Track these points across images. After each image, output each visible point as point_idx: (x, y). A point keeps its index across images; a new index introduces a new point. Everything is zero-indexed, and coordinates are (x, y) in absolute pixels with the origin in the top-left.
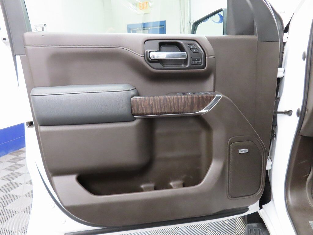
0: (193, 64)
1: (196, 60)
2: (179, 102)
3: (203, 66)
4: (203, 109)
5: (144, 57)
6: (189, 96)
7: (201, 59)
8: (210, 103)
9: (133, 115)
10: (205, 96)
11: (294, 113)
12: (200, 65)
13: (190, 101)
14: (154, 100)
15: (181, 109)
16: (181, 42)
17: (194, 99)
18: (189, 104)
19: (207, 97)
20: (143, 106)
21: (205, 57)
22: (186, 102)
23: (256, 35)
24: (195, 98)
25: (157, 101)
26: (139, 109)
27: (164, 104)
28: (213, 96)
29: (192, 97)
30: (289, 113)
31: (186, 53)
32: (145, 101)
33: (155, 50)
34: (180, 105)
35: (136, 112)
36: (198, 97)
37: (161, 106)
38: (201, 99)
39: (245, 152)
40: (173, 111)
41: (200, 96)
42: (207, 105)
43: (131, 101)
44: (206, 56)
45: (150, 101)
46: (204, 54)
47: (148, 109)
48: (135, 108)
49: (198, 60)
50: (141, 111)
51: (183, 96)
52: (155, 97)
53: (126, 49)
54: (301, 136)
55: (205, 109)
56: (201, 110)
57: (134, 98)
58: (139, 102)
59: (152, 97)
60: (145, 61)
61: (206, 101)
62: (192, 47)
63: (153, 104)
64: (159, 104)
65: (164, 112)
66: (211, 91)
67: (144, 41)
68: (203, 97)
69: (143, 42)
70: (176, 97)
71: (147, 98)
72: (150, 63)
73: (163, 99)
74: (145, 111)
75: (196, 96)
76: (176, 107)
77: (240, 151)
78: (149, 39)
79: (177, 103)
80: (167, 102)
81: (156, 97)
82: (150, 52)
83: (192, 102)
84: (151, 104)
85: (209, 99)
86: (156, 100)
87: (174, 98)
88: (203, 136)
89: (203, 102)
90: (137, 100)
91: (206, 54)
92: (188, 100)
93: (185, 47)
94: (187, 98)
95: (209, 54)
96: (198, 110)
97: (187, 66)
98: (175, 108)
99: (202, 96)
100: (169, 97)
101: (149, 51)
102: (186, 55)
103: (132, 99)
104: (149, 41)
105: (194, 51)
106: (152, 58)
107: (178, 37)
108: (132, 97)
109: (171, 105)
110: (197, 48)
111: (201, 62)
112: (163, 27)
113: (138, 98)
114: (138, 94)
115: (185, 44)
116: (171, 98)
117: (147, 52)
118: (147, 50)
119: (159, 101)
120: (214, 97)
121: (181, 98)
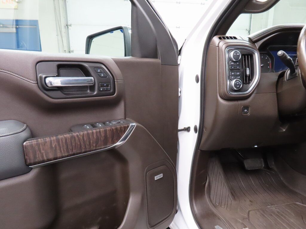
0: (102, 91)
1: (105, 86)
2: (90, 138)
3: (113, 92)
4: (118, 141)
5: (37, 83)
6: (101, 130)
7: (110, 84)
8: (124, 134)
9: (28, 165)
10: (118, 127)
11: (192, 129)
12: (109, 92)
13: (103, 134)
14: (58, 141)
15: (93, 146)
16: (86, 65)
17: (108, 132)
18: (102, 139)
19: (121, 127)
20: (42, 151)
21: (114, 82)
22: (98, 137)
23: (159, 59)
24: (109, 130)
25: (62, 141)
26: (37, 156)
27: (72, 143)
28: (126, 125)
29: (104, 130)
30: (188, 129)
31: (93, 78)
32: (45, 145)
33: (53, 75)
34: (91, 142)
35: (32, 161)
36: (111, 129)
37: (67, 147)
38: (115, 131)
39: (160, 177)
40: (83, 151)
41: (113, 128)
42: (121, 137)
43: (23, 147)
44: (116, 81)
45: (53, 143)
46: (112, 79)
47: (50, 154)
48: (31, 156)
49: (107, 86)
50: (40, 158)
51: (94, 131)
52: (58, 136)
53: (7, 72)
54: (200, 150)
55: (120, 142)
56: (116, 143)
57: (27, 142)
58: (36, 147)
59: (55, 138)
60: (39, 89)
61: (120, 133)
62: (99, 71)
63: (57, 146)
64: (64, 144)
65: (73, 153)
66: (122, 119)
67: (36, 62)
68: (116, 129)
69: (35, 64)
70: (86, 132)
71: (48, 139)
72: (46, 92)
73: (69, 137)
74: (46, 156)
75: (109, 128)
76: (87, 145)
77: (156, 178)
78: (42, 59)
79: (87, 140)
80: (75, 140)
81: (60, 137)
82: (45, 78)
83: (106, 136)
84: (53, 146)
85: (123, 129)
86: (60, 140)
87: (83, 134)
88: (118, 168)
89: (117, 134)
90: (32, 144)
91: (115, 79)
92: (101, 135)
93: (91, 71)
94: (100, 131)
95: (118, 79)
96: (112, 144)
97: (95, 93)
98: (85, 147)
99: (116, 127)
100: (77, 133)
101: (44, 76)
102: (93, 80)
103: (24, 144)
104: (42, 63)
105: (102, 75)
106: (49, 85)
107: (81, 58)
108: (25, 141)
109: (80, 143)
110: (105, 72)
111: (110, 88)
112: (35, 27)
113: (34, 142)
114: (33, 136)
115: (91, 67)
116: (80, 135)
117: (41, 77)
118: (40, 75)
119: (64, 141)
120: (128, 127)
121: (93, 133)
